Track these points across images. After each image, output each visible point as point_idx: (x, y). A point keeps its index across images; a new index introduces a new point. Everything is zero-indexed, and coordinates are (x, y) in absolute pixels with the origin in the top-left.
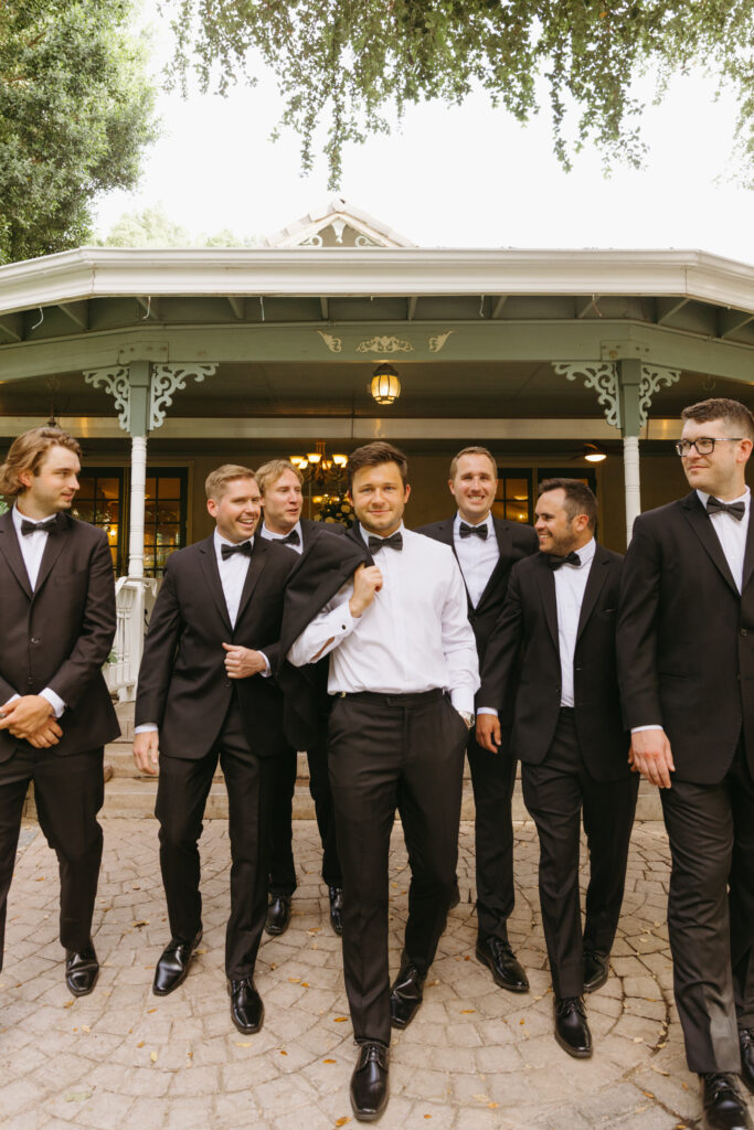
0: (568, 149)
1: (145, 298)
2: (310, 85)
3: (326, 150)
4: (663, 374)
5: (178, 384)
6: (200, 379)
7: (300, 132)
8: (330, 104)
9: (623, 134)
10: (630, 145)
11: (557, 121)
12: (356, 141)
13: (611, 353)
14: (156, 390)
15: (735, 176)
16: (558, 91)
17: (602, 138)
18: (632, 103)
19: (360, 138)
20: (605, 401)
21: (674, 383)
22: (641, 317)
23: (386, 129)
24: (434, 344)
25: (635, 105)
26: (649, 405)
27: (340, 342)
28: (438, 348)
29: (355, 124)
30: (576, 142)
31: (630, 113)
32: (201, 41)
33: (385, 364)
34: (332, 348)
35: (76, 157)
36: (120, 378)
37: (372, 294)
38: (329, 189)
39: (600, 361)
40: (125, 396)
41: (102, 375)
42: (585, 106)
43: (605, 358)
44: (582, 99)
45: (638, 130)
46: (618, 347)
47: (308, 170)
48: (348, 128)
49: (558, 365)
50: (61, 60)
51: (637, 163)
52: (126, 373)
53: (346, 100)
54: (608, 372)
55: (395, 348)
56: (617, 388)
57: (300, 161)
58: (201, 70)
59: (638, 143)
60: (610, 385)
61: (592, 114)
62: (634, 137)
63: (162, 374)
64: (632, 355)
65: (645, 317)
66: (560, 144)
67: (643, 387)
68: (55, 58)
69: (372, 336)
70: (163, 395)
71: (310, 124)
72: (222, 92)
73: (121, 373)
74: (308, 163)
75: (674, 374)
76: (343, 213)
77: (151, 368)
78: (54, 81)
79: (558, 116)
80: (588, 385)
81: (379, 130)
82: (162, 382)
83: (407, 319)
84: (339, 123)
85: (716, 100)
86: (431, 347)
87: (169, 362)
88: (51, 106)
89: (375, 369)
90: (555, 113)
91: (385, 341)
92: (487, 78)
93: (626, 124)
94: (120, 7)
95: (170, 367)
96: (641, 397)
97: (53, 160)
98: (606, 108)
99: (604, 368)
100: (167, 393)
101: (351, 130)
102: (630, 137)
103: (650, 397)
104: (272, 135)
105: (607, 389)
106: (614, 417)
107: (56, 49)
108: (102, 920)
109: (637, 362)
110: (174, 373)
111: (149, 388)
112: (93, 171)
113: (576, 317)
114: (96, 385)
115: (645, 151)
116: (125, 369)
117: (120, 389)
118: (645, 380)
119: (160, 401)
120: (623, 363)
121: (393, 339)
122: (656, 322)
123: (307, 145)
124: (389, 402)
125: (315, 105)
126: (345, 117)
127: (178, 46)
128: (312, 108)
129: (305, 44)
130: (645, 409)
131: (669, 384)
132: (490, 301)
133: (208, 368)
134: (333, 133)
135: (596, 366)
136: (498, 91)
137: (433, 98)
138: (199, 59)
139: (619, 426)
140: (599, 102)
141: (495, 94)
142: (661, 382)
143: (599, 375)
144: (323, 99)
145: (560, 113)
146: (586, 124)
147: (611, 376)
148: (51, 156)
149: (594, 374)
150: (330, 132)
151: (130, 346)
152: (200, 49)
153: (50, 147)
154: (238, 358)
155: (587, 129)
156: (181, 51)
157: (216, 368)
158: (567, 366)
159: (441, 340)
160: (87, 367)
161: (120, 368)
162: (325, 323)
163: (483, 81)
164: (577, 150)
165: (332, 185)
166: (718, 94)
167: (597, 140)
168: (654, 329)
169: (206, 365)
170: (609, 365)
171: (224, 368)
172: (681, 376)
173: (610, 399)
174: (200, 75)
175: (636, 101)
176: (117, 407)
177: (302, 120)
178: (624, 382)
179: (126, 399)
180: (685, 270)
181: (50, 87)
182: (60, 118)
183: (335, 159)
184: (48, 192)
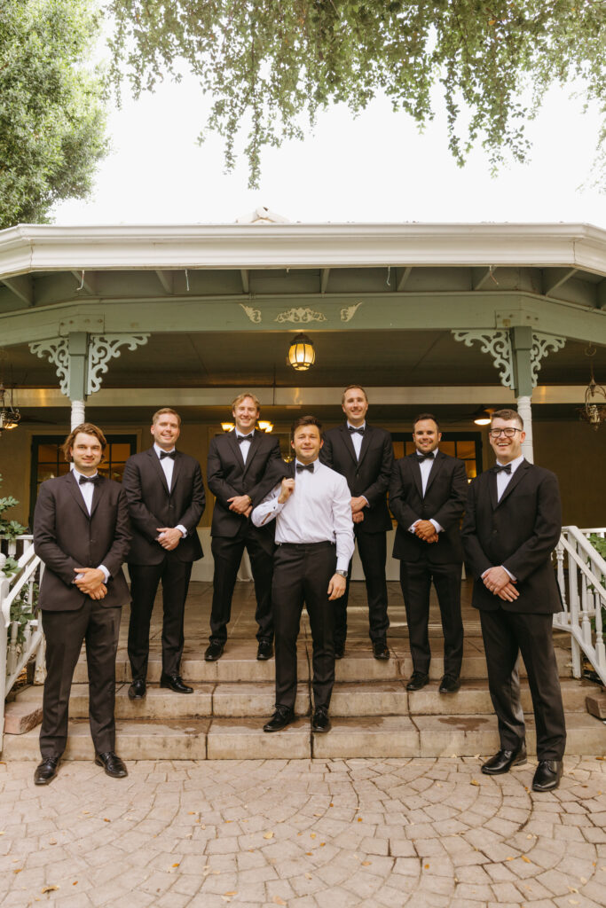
0: (461, 145)
1: (80, 272)
2: (232, 93)
3: (247, 151)
4: (551, 341)
5: (113, 353)
6: (133, 348)
7: (224, 135)
8: (250, 111)
9: (509, 133)
10: (515, 142)
11: (451, 120)
12: (273, 145)
13: (505, 321)
14: (93, 359)
15: (597, 183)
16: (451, 94)
17: (489, 141)
18: (516, 108)
19: (276, 142)
20: (500, 364)
21: (560, 349)
22: (530, 289)
23: (301, 136)
24: (345, 315)
25: (519, 109)
26: (539, 368)
27: (260, 314)
28: (349, 318)
29: (272, 129)
30: (466, 143)
31: (513, 116)
32: (134, 54)
33: (301, 333)
34: (252, 319)
35: (35, 166)
36: (61, 348)
37: (287, 266)
38: (250, 187)
39: (495, 328)
40: (65, 364)
41: (46, 346)
42: (474, 110)
43: (498, 326)
44: (473, 102)
45: (522, 129)
46: (511, 316)
47: (231, 168)
48: (266, 132)
49: (457, 332)
50: (20, 82)
51: (521, 157)
52: (66, 343)
53: (264, 107)
54: (502, 339)
55: (310, 318)
56: (510, 352)
57: (224, 161)
58: (134, 79)
59: (523, 140)
60: (504, 351)
61: (481, 116)
62: (519, 135)
63: (99, 344)
64: (523, 322)
65: (534, 289)
66: (454, 141)
67: (533, 352)
68: (15, 80)
69: (289, 308)
70: (99, 363)
71: (232, 128)
72: (150, 88)
73: (62, 343)
74: (231, 162)
75: (560, 341)
76: (266, 219)
77: (89, 339)
78: (15, 100)
79: (452, 117)
80: (484, 350)
81: (294, 136)
82: (99, 351)
83: (320, 292)
84: (258, 128)
85: (585, 112)
86: (343, 317)
87: (104, 333)
88: (12, 121)
89: (292, 339)
90: (449, 113)
91: (301, 312)
92: (388, 85)
93: (512, 123)
94: (75, 43)
95: (106, 338)
96: (532, 361)
97: (15, 169)
98: (493, 112)
99: (499, 335)
100: (103, 361)
101: (269, 135)
102: (515, 135)
103: (540, 361)
104: (199, 138)
105: (501, 353)
106: (508, 380)
107: (16, 72)
108: (11, 885)
109: (528, 329)
110: (110, 343)
111: (86, 357)
112: (51, 180)
113: (473, 290)
114: (40, 356)
115: (528, 147)
116: (66, 340)
117: (61, 358)
118: (535, 346)
119: (97, 368)
120: (515, 330)
121: (308, 310)
122: (543, 293)
123: (230, 146)
124: (305, 369)
125: (236, 111)
126: (263, 123)
127: (114, 62)
128: (234, 114)
129: (227, 58)
130: (535, 372)
131: (556, 350)
132: (396, 272)
133: (141, 338)
134: (253, 137)
135: (491, 334)
136: (398, 97)
137: (340, 102)
138: (132, 69)
139: (513, 387)
140: (486, 106)
141: (395, 100)
142: (549, 348)
143: (494, 341)
144: (243, 107)
145: (453, 113)
146: (475, 127)
147: (505, 342)
148: (13, 166)
149: (490, 341)
150: (250, 136)
151: (69, 319)
152: (133, 60)
153: (12, 158)
154: (168, 329)
155: (475, 131)
156: (116, 67)
157: (148, 338)
158: (465, 334)
159: (352, 311)
160: (33, 339)
161: (61, 339)
162: (246, 297)
163: (385, 88)
164: (467, 150)
165: (253, 183)
166: (586, 106)
167: (485, 142)
168: (542, 300)
169: (138, 335)
170: (503, 332)
171: (155, 338)
172: (566, 342)
173: (504, 362)
174: (133, 83)
175: (519, 105)
176: (58, 374)
177: (225, 124)
178: (517, 347)
179: (67, 367)
180: (574, 242)
181: (11, 104)
182: (20, 132)
183: (254, 160)
184: (12, 197)
